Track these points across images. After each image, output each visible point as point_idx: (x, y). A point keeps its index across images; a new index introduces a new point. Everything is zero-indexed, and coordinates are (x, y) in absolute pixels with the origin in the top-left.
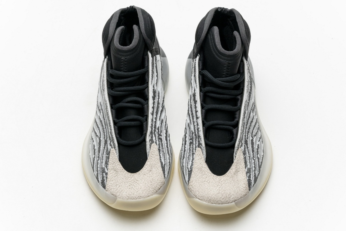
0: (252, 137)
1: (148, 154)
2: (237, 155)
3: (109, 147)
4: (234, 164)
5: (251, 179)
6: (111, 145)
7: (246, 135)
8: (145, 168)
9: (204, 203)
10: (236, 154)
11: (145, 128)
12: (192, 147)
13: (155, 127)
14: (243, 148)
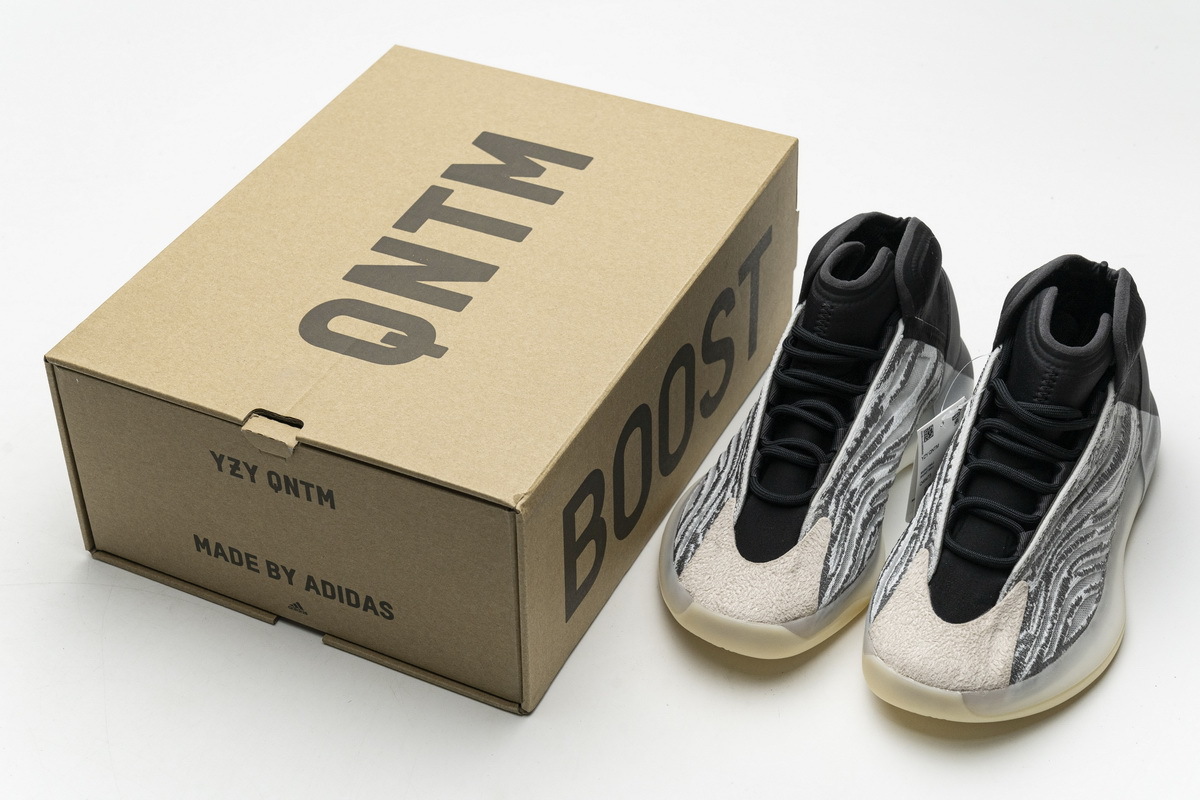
0: (1069, 573)
1: (802, 534)
2: (1009, 594)
3: (729, 494)
4: (994, 608)
5: (1026, 660)
6: (733, 491)
7: (1054, 561)
8: (782, 561)
9: (891, 670)
10: (1008, 590)
11: (818, 475)
12: (912, 545)
13: (845, 485)
14: (1033, 585)
